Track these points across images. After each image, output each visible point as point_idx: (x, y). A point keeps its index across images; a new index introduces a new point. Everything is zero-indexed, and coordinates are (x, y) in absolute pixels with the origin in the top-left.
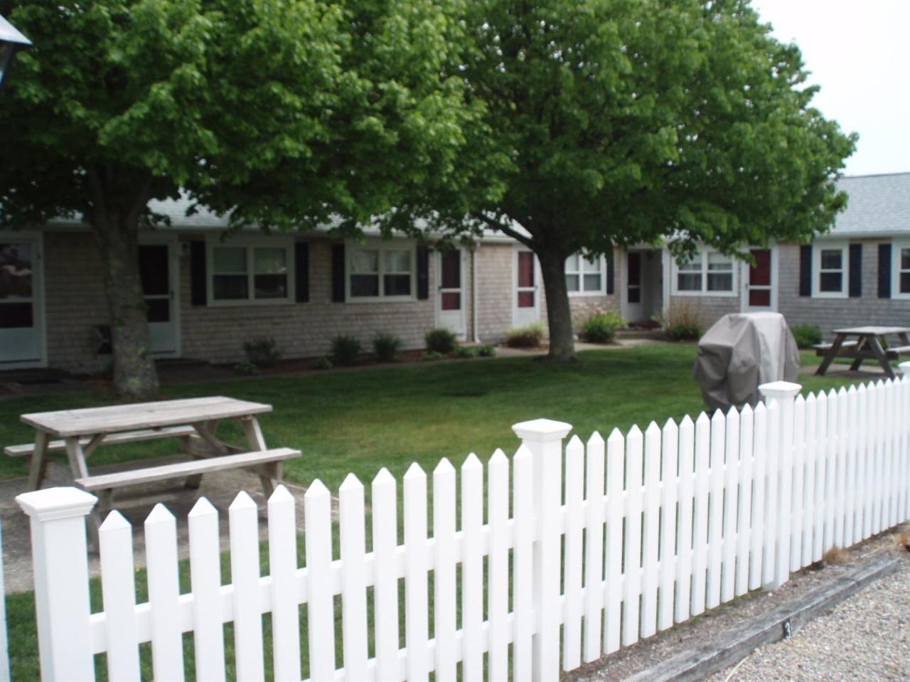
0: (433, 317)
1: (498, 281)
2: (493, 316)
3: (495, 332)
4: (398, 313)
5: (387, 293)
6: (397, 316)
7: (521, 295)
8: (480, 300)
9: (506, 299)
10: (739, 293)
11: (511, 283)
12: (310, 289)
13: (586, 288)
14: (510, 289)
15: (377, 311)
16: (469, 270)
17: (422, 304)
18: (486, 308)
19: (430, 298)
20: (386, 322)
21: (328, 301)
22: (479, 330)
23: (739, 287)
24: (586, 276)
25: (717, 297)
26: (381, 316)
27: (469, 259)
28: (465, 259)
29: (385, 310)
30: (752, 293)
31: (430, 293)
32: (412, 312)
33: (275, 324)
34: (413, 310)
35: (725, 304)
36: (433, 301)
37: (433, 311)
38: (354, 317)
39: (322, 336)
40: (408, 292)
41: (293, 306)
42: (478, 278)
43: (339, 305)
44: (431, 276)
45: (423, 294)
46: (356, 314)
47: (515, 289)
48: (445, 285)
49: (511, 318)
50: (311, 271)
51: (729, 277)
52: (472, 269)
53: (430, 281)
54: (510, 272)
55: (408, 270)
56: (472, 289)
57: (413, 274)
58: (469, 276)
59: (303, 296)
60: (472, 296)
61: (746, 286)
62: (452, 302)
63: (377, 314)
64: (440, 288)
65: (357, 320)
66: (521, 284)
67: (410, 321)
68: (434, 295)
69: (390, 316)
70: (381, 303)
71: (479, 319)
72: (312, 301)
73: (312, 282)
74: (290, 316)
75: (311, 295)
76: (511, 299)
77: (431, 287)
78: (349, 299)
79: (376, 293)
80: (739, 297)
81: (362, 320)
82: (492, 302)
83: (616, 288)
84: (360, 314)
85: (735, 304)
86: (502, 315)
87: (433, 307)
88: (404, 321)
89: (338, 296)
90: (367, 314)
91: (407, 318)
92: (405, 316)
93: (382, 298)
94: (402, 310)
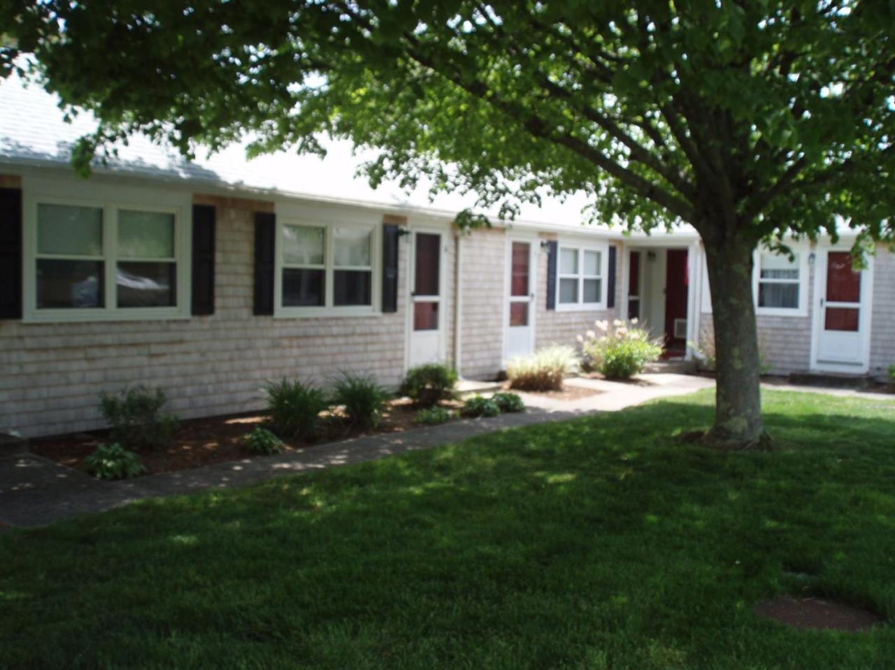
0: (403, 342)
1: (486, 286)
2: (478, 340)
3: (480, 363)
4: (353, 334)
5: (338, 302)
6: (350, 340)
7: (514, 306)
8: (465, 314)
9: (496, 313)
10: (810, 311)
11: (502, 289)
12: (217, 291)
13: (586, 300)
14: (502, 297)
15: (322, 331)
16: (451, 267)
17: (388, 319)
18: (471, 328)
19: (400, 310)
20: (335, 350)
21: (246, 313)
22: (463, 361)
23: (810, 303)
24: (586, 281)
25: (772, 317)
26: (329, 341)
27: (452, 250)
28: (446, 250)
29: (335, 330)
30: (829, 312)
31: (400, 301)
32: (372, 334)
33: (152, 356)
34: (375, 329)
35: (786, 326)
36: (403, 316)
37: (402, 332)
38: (286, 342)
39: (235, 376)
40: (367, 301)
41: (187, 321)
42: (465, 281)
43: (264, 321)
44: (401, 274)
45: (390, 304)
46: (291, 338)
47: (507, 299)
48: (419, 291)
49: (500, 342)
50: (219, 257)
51: (794, 289)
52: (456, 265)
53: (400, 282)
54: (502, 273)
55: (369, 264)
56: (455, 298)
57: (377, 271)
58: (452, 276)
59: (203, 303)
60: (455, 307)
61: (822, 301)
62: (426, 319)
63: (322, 337)
64: (414, 294)
65: (291, 347)
66: (515, 292)
67: (370, 348)
68: (404, 306)
69: (341, 340)
70: (327, 319)
71: (464, 345)
72: (218, 313)
73: (219, 279)
74: (181, 342)
75: (218, 302)
76: (501, 313)
77: (400, 292)
78: (280, 310)
79: (321, 302)
80: (809, 318)
81: (299, 347)
82: (479, 317)
83: (616, 300)
84: (298, 337)
85: (802, 326)
86: (489, 338)
87: (402, 324)
88: (361, 348)
89: (263, 306)
90: (307, 337)
91: (366, 344)
92: (361, 339)
93: (329, 309)
94: (358, 330)
